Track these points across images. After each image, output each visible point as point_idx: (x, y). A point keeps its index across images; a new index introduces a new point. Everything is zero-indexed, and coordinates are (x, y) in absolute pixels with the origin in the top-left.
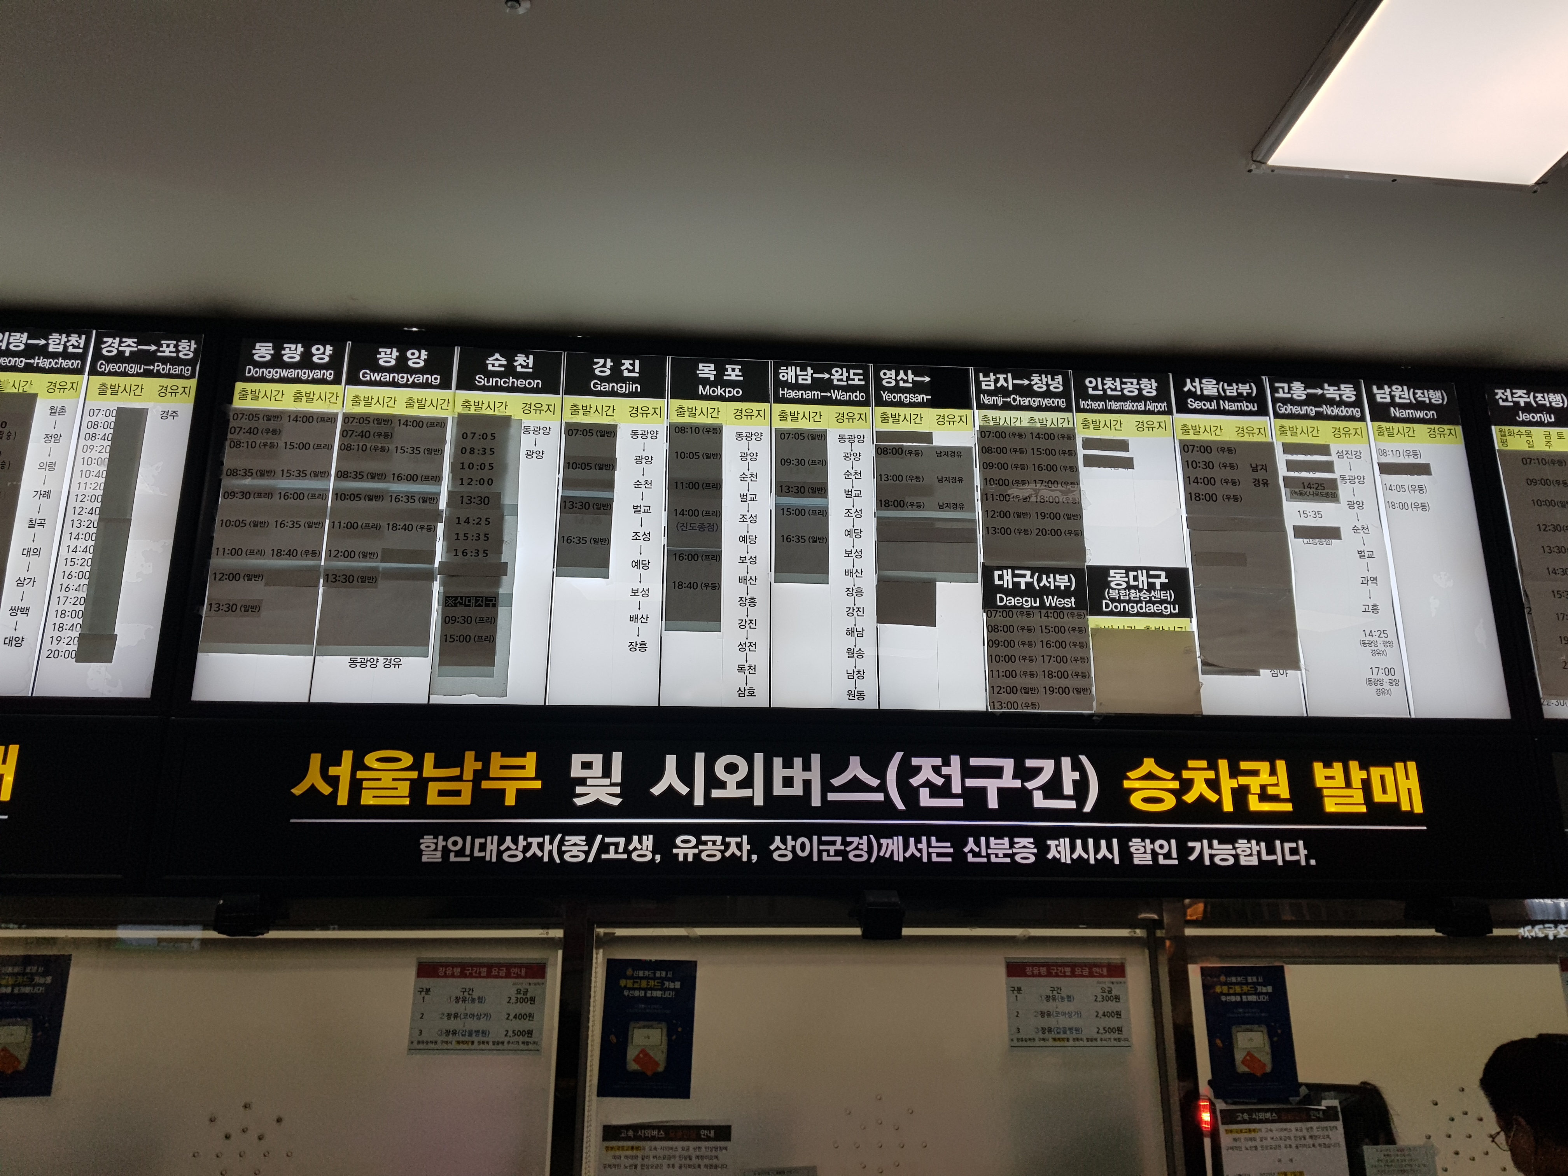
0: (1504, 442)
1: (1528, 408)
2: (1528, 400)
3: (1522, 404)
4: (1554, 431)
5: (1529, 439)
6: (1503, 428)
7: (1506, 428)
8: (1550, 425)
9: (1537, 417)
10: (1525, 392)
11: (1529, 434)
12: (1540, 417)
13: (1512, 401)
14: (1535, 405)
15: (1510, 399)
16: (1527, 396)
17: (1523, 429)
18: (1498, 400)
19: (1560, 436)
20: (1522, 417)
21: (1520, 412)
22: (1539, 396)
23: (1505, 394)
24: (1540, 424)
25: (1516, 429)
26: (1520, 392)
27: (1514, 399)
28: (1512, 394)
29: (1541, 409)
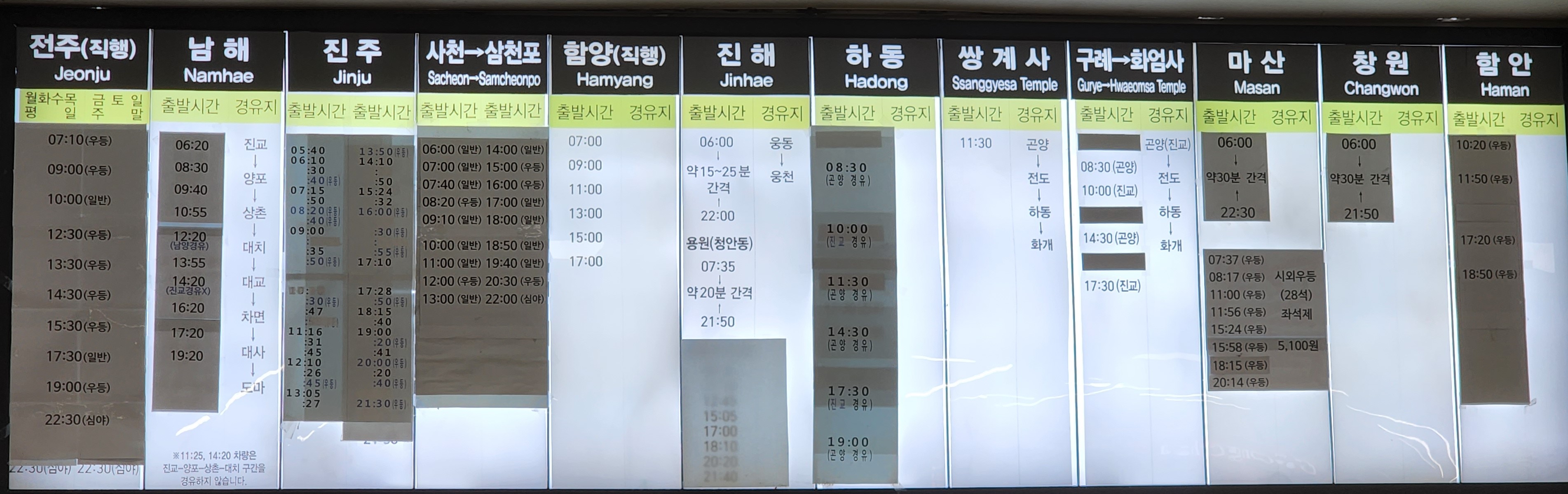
0: (30, 112)
1: (76, 62)
2: (77, 50)
3: (68, 56)
4: (109, 93)
5: (71, 105)
6: (33, 91)
7: (39, 91)
8: (102, 85)
9: (85, 75)
10: (76, 37)
11: (71, 99)
12: (90, 75)
13: (54, 53)
14: (86, 57)
15: (51, 49)
16: (77, 44)
17: (63, 92)
18: (33, 50)
19: (117, 101)
20: (65, 74)
21: (62, 68)
22: (96, 43)
23: (46, 41)
24: (89, 84)
25: (52, 92)
26: (68, 38)
27: (57, 49)
28: (56, 41)
29: (95, 62)
